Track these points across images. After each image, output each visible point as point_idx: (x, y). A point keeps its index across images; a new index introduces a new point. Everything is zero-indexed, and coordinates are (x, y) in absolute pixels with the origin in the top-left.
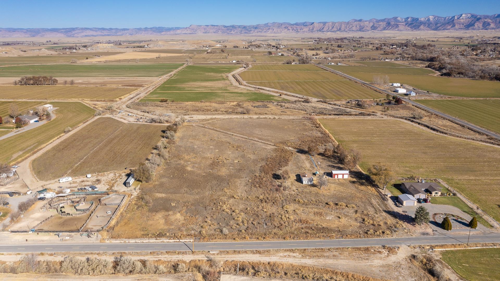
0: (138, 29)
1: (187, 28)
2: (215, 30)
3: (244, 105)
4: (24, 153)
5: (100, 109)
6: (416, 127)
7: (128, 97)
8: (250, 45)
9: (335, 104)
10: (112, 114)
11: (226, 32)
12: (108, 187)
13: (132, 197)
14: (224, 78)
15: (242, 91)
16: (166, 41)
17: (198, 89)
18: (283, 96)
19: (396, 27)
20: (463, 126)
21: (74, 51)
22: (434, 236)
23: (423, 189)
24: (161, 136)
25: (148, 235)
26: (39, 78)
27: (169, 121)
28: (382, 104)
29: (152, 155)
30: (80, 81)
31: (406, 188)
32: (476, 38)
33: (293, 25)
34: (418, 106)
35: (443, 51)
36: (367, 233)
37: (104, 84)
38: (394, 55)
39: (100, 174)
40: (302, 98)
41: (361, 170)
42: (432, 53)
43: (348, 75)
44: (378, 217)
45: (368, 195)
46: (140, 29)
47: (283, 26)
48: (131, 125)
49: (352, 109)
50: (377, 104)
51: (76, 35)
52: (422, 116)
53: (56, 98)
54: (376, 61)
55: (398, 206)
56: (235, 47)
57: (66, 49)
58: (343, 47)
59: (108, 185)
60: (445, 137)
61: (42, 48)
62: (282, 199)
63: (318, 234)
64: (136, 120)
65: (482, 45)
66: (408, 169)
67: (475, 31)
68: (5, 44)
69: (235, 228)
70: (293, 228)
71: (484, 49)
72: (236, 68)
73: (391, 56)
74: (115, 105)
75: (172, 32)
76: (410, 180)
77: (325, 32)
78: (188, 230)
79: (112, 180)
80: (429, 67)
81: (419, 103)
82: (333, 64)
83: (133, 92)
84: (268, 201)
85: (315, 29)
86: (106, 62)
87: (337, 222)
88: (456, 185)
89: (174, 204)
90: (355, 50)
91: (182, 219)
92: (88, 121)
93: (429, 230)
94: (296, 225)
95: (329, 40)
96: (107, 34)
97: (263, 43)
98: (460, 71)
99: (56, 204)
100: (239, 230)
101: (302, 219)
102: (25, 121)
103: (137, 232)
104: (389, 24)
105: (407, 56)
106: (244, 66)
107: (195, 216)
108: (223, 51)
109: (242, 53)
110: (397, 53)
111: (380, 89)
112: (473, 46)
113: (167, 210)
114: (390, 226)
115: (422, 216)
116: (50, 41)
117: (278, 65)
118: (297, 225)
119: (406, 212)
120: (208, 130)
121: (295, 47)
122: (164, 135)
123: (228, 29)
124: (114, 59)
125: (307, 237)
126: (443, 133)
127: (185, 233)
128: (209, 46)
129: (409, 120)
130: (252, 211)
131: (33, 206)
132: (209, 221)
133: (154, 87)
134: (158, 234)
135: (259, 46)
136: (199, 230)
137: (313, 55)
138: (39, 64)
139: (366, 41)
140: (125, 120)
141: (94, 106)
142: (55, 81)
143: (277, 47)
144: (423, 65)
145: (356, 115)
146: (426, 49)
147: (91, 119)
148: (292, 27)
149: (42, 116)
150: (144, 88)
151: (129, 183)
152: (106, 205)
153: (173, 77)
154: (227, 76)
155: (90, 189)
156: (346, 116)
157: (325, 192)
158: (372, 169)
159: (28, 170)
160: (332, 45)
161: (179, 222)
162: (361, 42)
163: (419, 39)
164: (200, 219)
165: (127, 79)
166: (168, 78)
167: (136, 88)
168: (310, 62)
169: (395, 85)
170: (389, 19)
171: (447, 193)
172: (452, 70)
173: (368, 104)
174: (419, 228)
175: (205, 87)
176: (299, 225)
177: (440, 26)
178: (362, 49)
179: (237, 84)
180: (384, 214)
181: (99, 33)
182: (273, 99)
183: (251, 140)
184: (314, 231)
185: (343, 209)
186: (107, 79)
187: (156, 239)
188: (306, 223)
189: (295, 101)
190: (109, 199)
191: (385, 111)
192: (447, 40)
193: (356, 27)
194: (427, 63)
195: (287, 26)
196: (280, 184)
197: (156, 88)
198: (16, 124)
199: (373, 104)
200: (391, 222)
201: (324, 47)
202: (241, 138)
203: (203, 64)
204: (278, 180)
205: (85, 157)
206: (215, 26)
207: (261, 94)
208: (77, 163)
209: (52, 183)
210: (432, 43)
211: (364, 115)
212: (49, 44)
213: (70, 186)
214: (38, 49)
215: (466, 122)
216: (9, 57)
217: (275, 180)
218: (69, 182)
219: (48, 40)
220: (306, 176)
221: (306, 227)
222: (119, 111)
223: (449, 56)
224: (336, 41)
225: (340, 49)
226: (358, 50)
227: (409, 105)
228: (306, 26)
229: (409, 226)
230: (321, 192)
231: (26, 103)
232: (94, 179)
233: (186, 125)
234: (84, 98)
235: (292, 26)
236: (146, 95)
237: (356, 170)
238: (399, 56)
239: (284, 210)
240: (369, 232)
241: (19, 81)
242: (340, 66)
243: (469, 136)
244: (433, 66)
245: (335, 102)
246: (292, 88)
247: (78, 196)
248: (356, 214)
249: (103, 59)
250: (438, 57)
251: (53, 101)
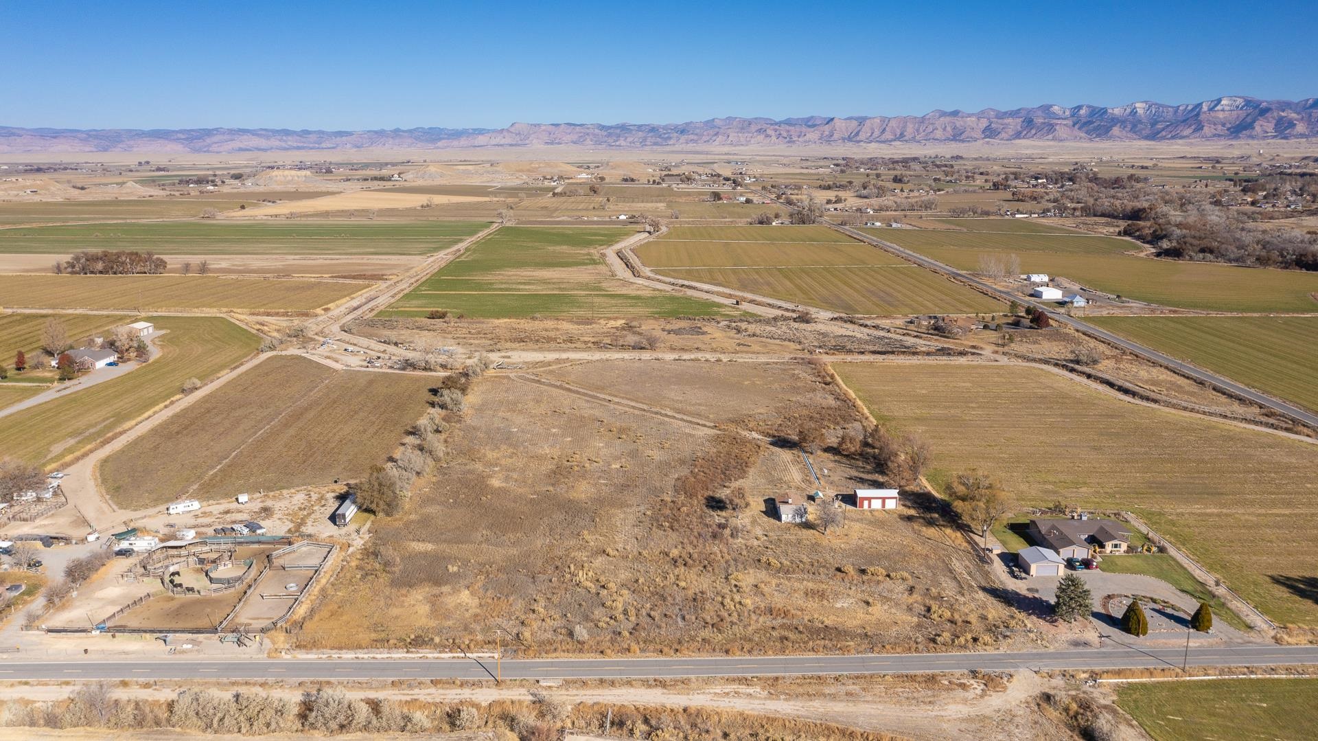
0: (376, 132)
1: (502, 130)
2: (575, 137)
3: (643, 327)
4: (79, 442)
5: (275, 334)
6: (1081, 385)
7: (348, 305)
8: (665, 175)
9: (876, 327)
10: (304, 347)
11: (605, 142)
12: (291, 525)
13: (351, 549)
14: (594, 260)
15: (639, 293)
16: (449, 164)
17: (527, 287)
18: (745, 306)
19: (1049, 132)
20: (1201, 383)
21: (211, 188)
22: (1103, 650)
23: (1084, 537)
24: (428, 402)
25: (388, 641)
26: (118, 255)
27: (449, 366)
28: (998, 325)
29: (402, 448)
30: (224, 265)
31: (1040, 532)
32: (1255, 160)
33: (779, 124)
34: (1091, 331)
35: (1167, 193)
36: (934, 641)
37: (286, 272)
38: (1038, 203)
39: (272, 494)
40: (794, 311)
41: (930, 488)
42: (1137, 197)
43: (915, 254)
44: (965, 604)
45: (944, 550)
46: (381, 134)
47: (754, 128)
48: (352, 375)
49: (921, 338)
50: (986, 327)
51: (215, 148)
52: (1096, 357)
53: (161, 307)
54: (992, 218)
55: (1016, 577)
56: (626, 180)
57: (188, 182)
58: (908, 181)
59: (292, 521)
60: (1153, 409)
61: (125, 180)
62: (727, 557)
63: (811, 643)
64: (365, 364)
65: (1269, 178)
66: (1050, 487)
67: (1256, 142)
68: (31, 170)
69: (605, 626)
70: (750, 629)
71: (1275, 190)
72: (628, 234)
73: (1030, 205)
74: (311, 326)
75: (463, 141)
76: (1052, 513)
77: (862, 144)
78: (487, 629)
79: (300, 509)
80: (1126, 233)
81: (1092, 326)
82: (878, 224)
83: (360, 293)
84: (690, 562)
85: (836, 136)
86: (292, 215)
87: (861, 615)
88: (1168, 527)
89: (455, 569)
90: (939, 190)
91: (474, 605)
92: (242, 364)
93: (1091, 636)
94: (757, 621)
95: (872, 163)
96: (295, 145)
97: (700, 170)
98: (1205, 243)
99: (160, 565)
100: (614, 632)
101: (773, 606)
102: (82, 363)
103: (361, 636)
104: (1029, 123)
105: (1074, 205)
106: (648, 228)
107: (507, 596)
108: (594, 190)
109: (644, 196)
110: (1047, 197)
111: (995, 289)
112: (1245, 181)
113: (438, 582)
114: (994, 625)
115: (1071, 599)
116: (148, 163)
117: (735, 227)
118: (761, 619)
119: (1037, 591)
120: (546, 387)
121: (781, 181)
122: (436, 399)
123: (609, 135)
124: (312, 210)
125: (783, 651)
126: (1148, 399)
127: (480, 637)
128: (561, 178)
129: (1064, 366)
130: (649, 587)
131: (103, 569)
132: (541, 610)
133: (413, 280)
134: (413, 640)
135: (688, 179)
136: (515, 631)
137: (829, 202)
138: (119, 221)
139: (969, 165)
140: (337, 362)
141: (258, 327)
142: (161, 264)
143: (734, 182)
144: (1112, 230)
145: (928, 354)
146: (1124, 188)
147: (251, 359)
148: (776, 130)
149: (127, 350)
150: (389, 283)
151: (344, 516)
152: (284, 568)
153: (462, 255)
154: (603, 255)
155: (246, 531)
156: (902, 357)
157: (836, 543)
158: (955, 485)
159: (91, 484)
160: (878, 176)
161: (467, 610)
162: (956, 168)
163: (1107, 162)
164: (519, 605)
165: (344, 259)
166: (451, 258)
167: (367, 282)
168: (818, 219)
169: (1036, 278)
170: (1029, 111)
171: (1143, 546)
172: (1185, 243)
173: (960, 327)
174: (1065, 630)
175: (544, 282)
176: (765, 621)
177: (1163, 129)
178: (957, 188)
179: (627, 274)
180: (981, 595)
181: (274, 142)
182: (717, 313)
183: (656, 413)
184: (804, 636)
185: (878, 582)
186: (292, 260)
187: (408, 652)
188: (783, 615)
189: (775, 319)
190: (293, 556)
191: (1003, 346)
192: (1179, 164)
193: (944, 129)
194: (1123, 224)
195: (765, 126)
196: (723, 521)
197: (419, 282)
198: (58, 371)
199: (973, 327)
200: (996, 615)
201: (857, 182)
202: (632, 410)
203: (541, 223)
204: (719, 513)
205: (234, 454)
206: (574, 125)
207: (689, 299)
208: (213, 467)
209: (150, 516)
210: (1141, 173)
211: (949, 354)
212: (146, 171)
213: (196, 523)
214: (117, 184)
215: (1210, 373)
216: (41, 203)
217: (712, 513)
218: (193, 514)
219: (143, 161)
220: (790, 501)
221: (783, 626)
222: (322, 339)
223: (1182, 205)
224: (891, 166)
225: (899, 186)
226: (947, 190)
227: (1067, 331)
228: (814, 126)
229: (1042, 624)
230: (825, 543)
231: (87, 318)
232: (257, 506)
233: (492, 377)
234: (234, 307)
235: (777, 127)
236: (393, 300)
237: (917, 489)
238: (1051, 205)
239: (730, 585)
240: (939, 639)
241: (68, 263)
242: (895, 229)
243: (1214, 409)
244: (1138, 230)
245: (878, 322)
246: (769, 284)
247: (213, 547)
248: (910, 594)
249: (283, 208)
250: (1151, 209)
251: (155, 314)
